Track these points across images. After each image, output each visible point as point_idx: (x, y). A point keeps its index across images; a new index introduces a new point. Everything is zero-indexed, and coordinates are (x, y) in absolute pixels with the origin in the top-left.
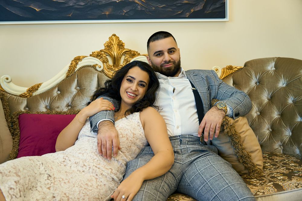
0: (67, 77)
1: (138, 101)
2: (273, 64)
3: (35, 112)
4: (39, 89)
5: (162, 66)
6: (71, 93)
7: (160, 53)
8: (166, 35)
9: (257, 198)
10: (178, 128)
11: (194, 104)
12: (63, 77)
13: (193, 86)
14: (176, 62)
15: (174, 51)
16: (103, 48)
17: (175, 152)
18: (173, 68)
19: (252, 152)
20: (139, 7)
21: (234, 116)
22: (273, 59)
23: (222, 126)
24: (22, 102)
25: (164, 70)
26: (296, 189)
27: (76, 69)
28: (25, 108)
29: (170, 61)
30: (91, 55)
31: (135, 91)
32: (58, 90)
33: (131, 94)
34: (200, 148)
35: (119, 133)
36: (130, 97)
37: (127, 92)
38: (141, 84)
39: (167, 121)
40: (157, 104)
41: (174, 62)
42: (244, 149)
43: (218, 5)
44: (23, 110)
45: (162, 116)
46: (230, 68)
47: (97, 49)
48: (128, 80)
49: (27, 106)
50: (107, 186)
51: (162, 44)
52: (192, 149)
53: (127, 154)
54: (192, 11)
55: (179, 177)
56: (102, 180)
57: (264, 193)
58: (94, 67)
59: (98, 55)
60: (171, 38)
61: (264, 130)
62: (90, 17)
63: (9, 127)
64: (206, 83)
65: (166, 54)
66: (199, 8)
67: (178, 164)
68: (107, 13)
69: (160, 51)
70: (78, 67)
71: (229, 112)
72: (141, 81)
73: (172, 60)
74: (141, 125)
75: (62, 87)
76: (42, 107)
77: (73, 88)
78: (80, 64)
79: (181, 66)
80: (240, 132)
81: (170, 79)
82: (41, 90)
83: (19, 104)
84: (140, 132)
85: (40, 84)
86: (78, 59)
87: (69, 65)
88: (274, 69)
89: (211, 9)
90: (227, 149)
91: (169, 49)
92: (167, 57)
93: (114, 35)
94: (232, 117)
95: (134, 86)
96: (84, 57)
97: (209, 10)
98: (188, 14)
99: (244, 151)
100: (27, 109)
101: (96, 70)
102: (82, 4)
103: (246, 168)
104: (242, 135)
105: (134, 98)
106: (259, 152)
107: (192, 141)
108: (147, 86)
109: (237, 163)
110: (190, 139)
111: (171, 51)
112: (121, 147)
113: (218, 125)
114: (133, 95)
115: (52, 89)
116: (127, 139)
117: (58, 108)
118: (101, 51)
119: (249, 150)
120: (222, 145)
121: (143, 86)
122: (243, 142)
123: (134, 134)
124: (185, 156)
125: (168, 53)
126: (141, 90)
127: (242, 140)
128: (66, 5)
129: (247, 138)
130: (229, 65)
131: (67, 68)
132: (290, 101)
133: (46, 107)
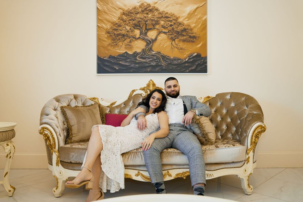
0: (128, 99)
1: (157, 107)
2: (229, 95)
3: (113, 113)
4: (115, 104)
5: (170, 93)
6: (130, 106)
7: (170, 87)
8: (173, 79)
9: (206, 150)
10: (174, 120)
11: (183, 110)
12: (127, 99)
13: (184, 102)
14: (177, 91)
15: (176, 86)
16: (146, 86)
17: (170, 130)
18: (175, 94)
19: (209, 133)
20: (164, 67)
21: (199, 115)
22: (230, 93)
23: (193, 118)
24: (107, 109)
25: (171, 95)
26: (225, 148)
27: (133, 95)
28: (108, 112)
29: (174, 91)
30: (140, 89)
31: (156, 103)
32: (124, 105)
33: (154, 104)
34: (183, 129)
35: (147, 120)
36: (153, 106)
37: (152, 103)
38: (158, 99)
39: (169, 117)
40: (166, 110)
41: (176, 91)
42: (205, 131)
43: (203, 67)
44: (108, 113)
45: (167, 115)
46: (209, 97)
47: (143, 87)
48: (152, 98)
49: (110, 111)
50: (140, 141)
51: (171, 83)
52: (179, 129)
53: (150, 130)
54: (190, 69)
55: (172, 140)
56: (138, 138)
57: (209, 148)
58: (141, 94)
59: (143, 89)
60: (176, 80)
61: (223, 128)
62: (140, 72)
63: (101, 119)
64: (190, 101)
65: (172, 87)
66: (193, 68)
67: (172, 135)
68: (149, 70)
69: (170, 86)
70: (134, 94)
71: (197, 113)
72: (158, 98)
73: (175, 90)
74: (157, 118)
75: (126, 103)
76: (116, 112)
77: (131, 104)
78: (135, 93)
79: (180, 93)
80: (203, 123)
81: (173, 99)
82: (116, 105)
83: (106, 110)
84: (156, 121)
85: (116, 102)
86: (134, 91)
87: (130, 93)
88: (230, 98)
89: (200, 68)
90: (197, 131)
91: (174, 85)
92: (173, 88)
93: (151, 80)
94: (198, 116)
95: (155, 100)
96: (137, 90)
97: (199, 69)
98: (188, 71)
99: (204, 132)
100: (110, 112)
101: (142, 96)
102: (137, 66)
103: (206, 140)
104: (204, 125)
105: (155, 106)
106: (213, 133)
107: (180, 126)
108: (161, 101)
109: (201, 138)
110: (179, 125)
111: (175, 86)
112: (147, 126)
113: (191, 118)
114: (155, 104)
115: (121, 104)
116: (150, 123)
117: (123, 112)
118: (145, 87)
119: (207, 132)
120: (194, 129)
121: (159, 100)
122: (204, 128)
123: (153, 121)
124: (175, 131)
125: (174, 87)
126: (159, 102)
127: (204, 127)
128: (130, 66)
129: (206, 126)
130: (208, 96)
131: (128, 95)
132: (236, 113)
133: (118, 112)
